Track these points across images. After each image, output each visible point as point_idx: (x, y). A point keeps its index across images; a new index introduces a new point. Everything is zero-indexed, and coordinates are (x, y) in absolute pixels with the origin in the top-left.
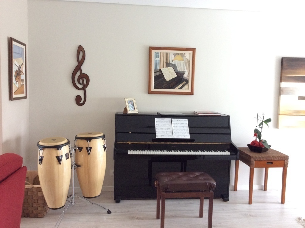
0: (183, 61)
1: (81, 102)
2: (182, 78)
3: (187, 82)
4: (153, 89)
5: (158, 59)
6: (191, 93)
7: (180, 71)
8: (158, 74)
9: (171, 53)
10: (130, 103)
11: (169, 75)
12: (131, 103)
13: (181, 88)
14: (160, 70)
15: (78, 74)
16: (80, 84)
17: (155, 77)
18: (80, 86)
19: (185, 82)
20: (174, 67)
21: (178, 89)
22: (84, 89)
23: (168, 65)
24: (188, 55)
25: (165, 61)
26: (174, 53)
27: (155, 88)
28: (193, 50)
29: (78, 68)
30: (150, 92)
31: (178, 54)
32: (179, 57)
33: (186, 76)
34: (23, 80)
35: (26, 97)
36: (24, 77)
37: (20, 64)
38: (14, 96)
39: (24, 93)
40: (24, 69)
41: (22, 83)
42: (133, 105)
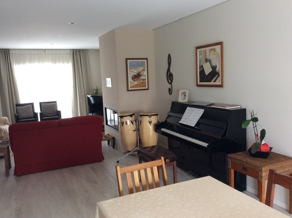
0: (215, 56)
1: (171, 93)
2: (216, 72)
3: (219, 76)
4: (199, 83)
5: (201, 56)
6: (221, 86)
7: (214, 65)
8: (201, 69)
9: (208, 49)
10: (183, 94)
11: (208, 70)
12: (184, 94)
13: (215, 81)
14: (202, 66)
15: (169, 73)
16: (170, 80)
17: (199, 72)
18: (170, 81)
19: (217, 75)
20: (210, 61)
21: (213, 82)
22: (171, 83)
23: (207, 60)
24: (218, 48)
25: (205, 58)
26: (210, 49)
27: (200, 81)
28: (220, 44)
29: (169, 70)
30: (198, 86)
31: (212, 49)
32: (212, 52)
33: (217, 69)
34: (145, 79)
35: (148, 89)
36: (146, 78)
37: (140, 71)
38: (130, 89)
39: (145, 86)
40: (145, 73)
41: (142, 81)
42: (185, 95)
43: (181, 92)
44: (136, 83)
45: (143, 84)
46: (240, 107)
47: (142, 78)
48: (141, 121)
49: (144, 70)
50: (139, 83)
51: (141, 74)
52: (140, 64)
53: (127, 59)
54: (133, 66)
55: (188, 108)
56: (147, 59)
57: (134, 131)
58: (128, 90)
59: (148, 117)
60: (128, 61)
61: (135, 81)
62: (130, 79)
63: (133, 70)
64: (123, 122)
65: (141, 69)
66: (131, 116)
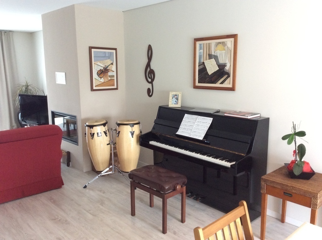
0: (224, 51)
1: (151, 94)
2: (224, 71)
3: (229, 76)
4: (197, 84)
5: (202, 51)
6: (232, 89)
7: (222, 62)
8: (201, 67)
9: (213, 42)
10: (174, 97)
11: (212, 68)
12: (176, 97)
13: (222, 83)
14: (203, 63)
15: (149, 69)
16: (150, 78)
17: (199, 70)
18: (150, 80)
19: (226, 76)
20: (216, 58)
21: (220, 84)
22: (151, 83)
23: (210, 56)
24: (230, 42)
25: (208, 53)
26: (216, 43)
27: (199, 82)
28: (234, 36)
29: (148, 65)
30: (195, 87)
31: (220, 43)
32: (220, 46)
33: (227, 68)
34: (113, 76)
35: (117, 89)
36: (115, 74)
37: (107, 65)
38: (94, 88)
39: (113, 85)
40: (114, 68)
41: (109, 79)
42: (177, 99)
43: (171, 94)
44: (102, 80)
45: (111, 82)
46: (259, 115)
47: (110, 74)
48: (119, 132)
49: (112, 64)
50: (106, 80)
51: (108, 68)
52: (107, 55)
53: (91, 48)
54: (99, 58)
55: (186, 115)
56: (115, 49)
57: (108, 144)
58: (92, 90)
59: (129, 126)
60: (93, 50)
61: (101, 78)
62: (95, 75)
63: (99, 63)
64: (94, 134)
65: (108, 62)
66: (104, 125)
